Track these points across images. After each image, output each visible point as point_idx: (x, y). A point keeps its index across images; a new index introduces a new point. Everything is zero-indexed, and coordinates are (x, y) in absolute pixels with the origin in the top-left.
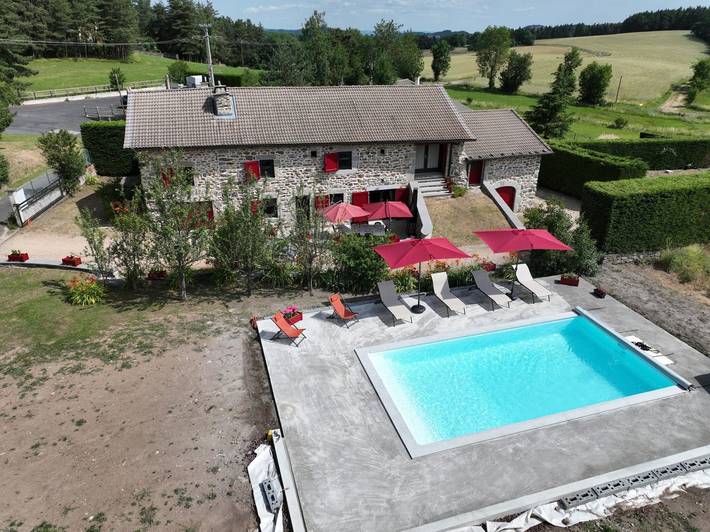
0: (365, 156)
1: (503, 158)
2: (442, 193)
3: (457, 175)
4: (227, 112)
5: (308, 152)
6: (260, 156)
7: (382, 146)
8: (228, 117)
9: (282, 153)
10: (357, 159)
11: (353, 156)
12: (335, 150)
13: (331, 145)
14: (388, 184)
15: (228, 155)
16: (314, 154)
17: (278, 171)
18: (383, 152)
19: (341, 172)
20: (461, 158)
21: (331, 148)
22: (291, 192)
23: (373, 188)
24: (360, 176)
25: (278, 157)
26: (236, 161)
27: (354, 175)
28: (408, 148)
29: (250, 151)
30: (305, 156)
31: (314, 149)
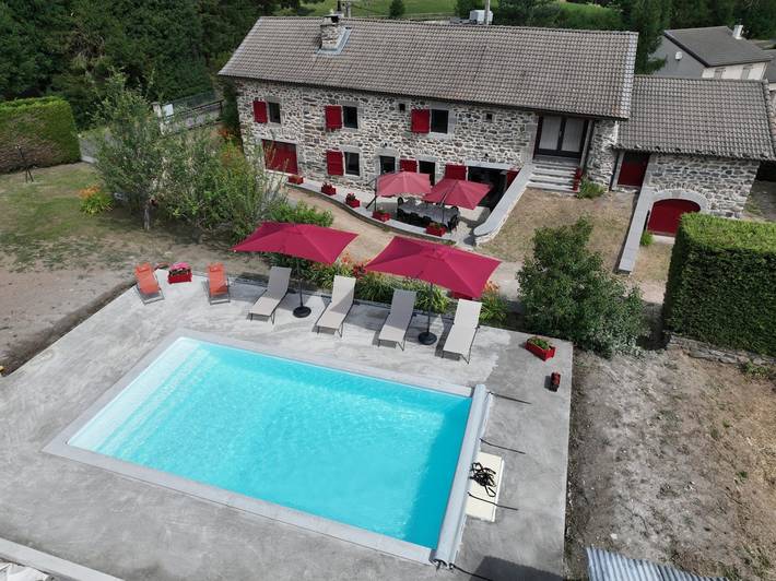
0: (465, 119)
1: (678, 155)
2: (563, 187)
3: (596, 166)
4: (331, 46)
5: (395, 104)
6: (343, 101)
7: (490, 109)
8: (330, 53)
9: (366, 101)
10: (455, 121)
11: (450, 117)
12: (428, 106)
13: (423, 99)
14: (493, 161)
15: (312, 95)
16: (402, 107)
17: (362, 122)
18: (489, 117)
19: (432, 135)
20: (606, 143)
21: (422, 103)
22: (376, 149)
23: (473, 163)
24: (457, 145)
25: (361, 105)
26: (319, 103)
27: (449, 142)
28: (526, 118)
29: (334, 94)
30: (392, 109)
31: (402, 101)
